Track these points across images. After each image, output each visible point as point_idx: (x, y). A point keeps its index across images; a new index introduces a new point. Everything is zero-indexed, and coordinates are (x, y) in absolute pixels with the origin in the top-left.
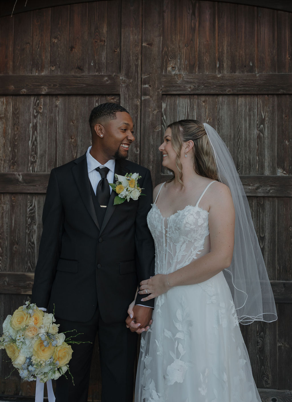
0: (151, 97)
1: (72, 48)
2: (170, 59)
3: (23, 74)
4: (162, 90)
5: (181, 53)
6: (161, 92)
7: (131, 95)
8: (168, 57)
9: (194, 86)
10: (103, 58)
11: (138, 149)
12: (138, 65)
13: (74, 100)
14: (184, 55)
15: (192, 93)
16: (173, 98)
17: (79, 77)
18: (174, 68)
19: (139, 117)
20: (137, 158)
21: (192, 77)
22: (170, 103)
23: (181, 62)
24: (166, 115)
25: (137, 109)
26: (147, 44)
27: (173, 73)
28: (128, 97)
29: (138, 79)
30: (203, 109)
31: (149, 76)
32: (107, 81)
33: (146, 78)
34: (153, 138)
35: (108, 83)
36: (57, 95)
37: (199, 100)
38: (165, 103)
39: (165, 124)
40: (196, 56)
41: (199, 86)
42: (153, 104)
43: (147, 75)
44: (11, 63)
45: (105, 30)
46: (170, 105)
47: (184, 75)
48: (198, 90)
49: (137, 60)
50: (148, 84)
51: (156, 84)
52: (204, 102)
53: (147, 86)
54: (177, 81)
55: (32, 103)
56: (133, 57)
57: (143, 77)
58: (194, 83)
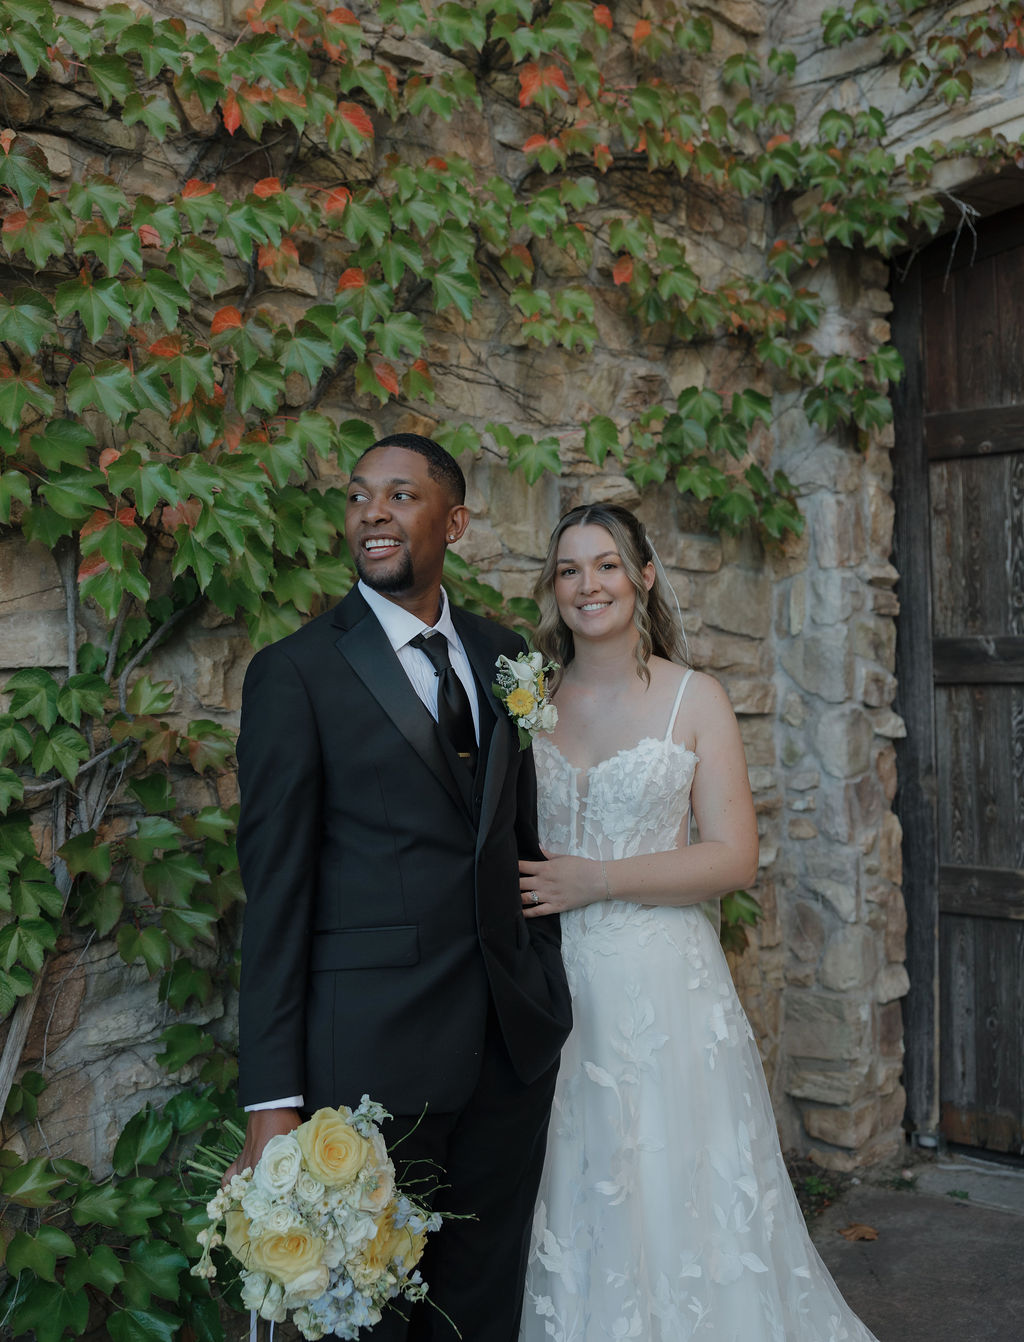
3: (983, 407)
55: (1007, 471)
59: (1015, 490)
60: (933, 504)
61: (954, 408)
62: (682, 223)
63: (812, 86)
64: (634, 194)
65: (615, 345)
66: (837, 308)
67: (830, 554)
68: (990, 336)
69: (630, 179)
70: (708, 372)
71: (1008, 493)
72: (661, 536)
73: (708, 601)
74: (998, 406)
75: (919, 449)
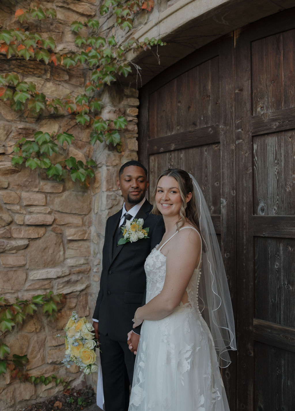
0: (243, 140)
1: (189, 107)
2: (259, 100)
3: (163, 136)
4: (251, 132)
5: (268, 91)
6: (251, 134)
7: (228, 141)
8: (257, 99)
9: (279, 123)
10: (209, 112)
11: (235, 191)
12: (232, 111)
13: (191, 151)
14: (271, 93)
15: (277, 130)
16: (263, 138)
17: (193, 132)
18: (263, 108)
19: (234, 161)
20: (234, 200)
21: (277, 114)
22: (260, 144)
23: (268, 100)
24: (257, 156)
25: (233, 154)
26: (239, 91)
27: (262, 113)
28: (226, 143)
29: (233, 125)
30: (290, 145)
31: (241, 120)
32: (211, 131)
33: (239, 123)
34: (245, 180)
35: (211, 133)
36: (181, 149)
37: (286, 137)
38: (256, 144)
39: (257, 165)
40: (282, 90)
41: (284, 122)
42: (245, 147)
43: (239, 120)
44: (156, 129)
45: (209, 87)
46: (260, 146)
47: (269, 114)
48: (283, 126)
49: (232, 107)
50: (241, 128)
51: (247, 127)
52: (291, 138)
53: (240, 130)
54: (264, 121)
55: (167, 158)
56: (228, 105)
57: (237, 122)
58: (279, 119)
59: (169, 164)
60: (150, 169)
61: (156, 137)
62: (48, 77)
63: (105, 31)
64: (22, 68)
65: (9, 118)
66: (110, 104)
67: (104, 186)
68: (164, 112)
69: (20, 63)
70: (60, 127)
71: (167, 166)
72: (31, 181)
73: (55, 202)
74: (166, 135)
75: (147, 151)
